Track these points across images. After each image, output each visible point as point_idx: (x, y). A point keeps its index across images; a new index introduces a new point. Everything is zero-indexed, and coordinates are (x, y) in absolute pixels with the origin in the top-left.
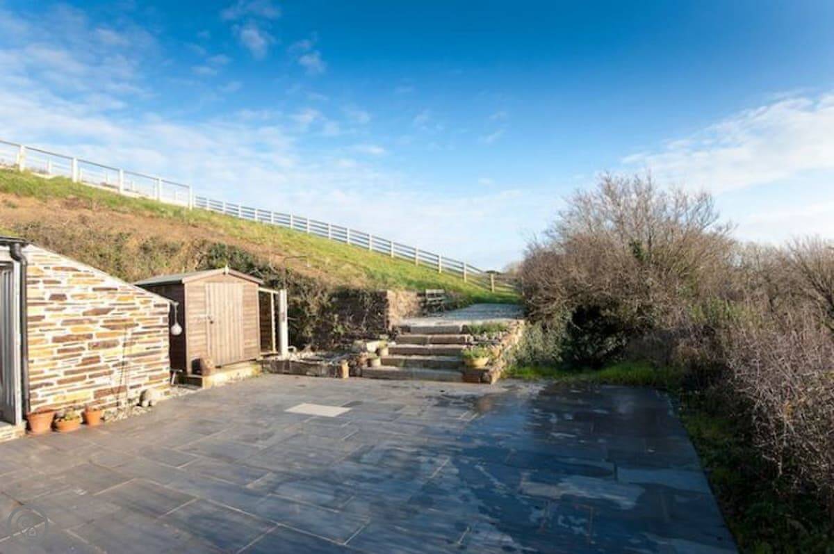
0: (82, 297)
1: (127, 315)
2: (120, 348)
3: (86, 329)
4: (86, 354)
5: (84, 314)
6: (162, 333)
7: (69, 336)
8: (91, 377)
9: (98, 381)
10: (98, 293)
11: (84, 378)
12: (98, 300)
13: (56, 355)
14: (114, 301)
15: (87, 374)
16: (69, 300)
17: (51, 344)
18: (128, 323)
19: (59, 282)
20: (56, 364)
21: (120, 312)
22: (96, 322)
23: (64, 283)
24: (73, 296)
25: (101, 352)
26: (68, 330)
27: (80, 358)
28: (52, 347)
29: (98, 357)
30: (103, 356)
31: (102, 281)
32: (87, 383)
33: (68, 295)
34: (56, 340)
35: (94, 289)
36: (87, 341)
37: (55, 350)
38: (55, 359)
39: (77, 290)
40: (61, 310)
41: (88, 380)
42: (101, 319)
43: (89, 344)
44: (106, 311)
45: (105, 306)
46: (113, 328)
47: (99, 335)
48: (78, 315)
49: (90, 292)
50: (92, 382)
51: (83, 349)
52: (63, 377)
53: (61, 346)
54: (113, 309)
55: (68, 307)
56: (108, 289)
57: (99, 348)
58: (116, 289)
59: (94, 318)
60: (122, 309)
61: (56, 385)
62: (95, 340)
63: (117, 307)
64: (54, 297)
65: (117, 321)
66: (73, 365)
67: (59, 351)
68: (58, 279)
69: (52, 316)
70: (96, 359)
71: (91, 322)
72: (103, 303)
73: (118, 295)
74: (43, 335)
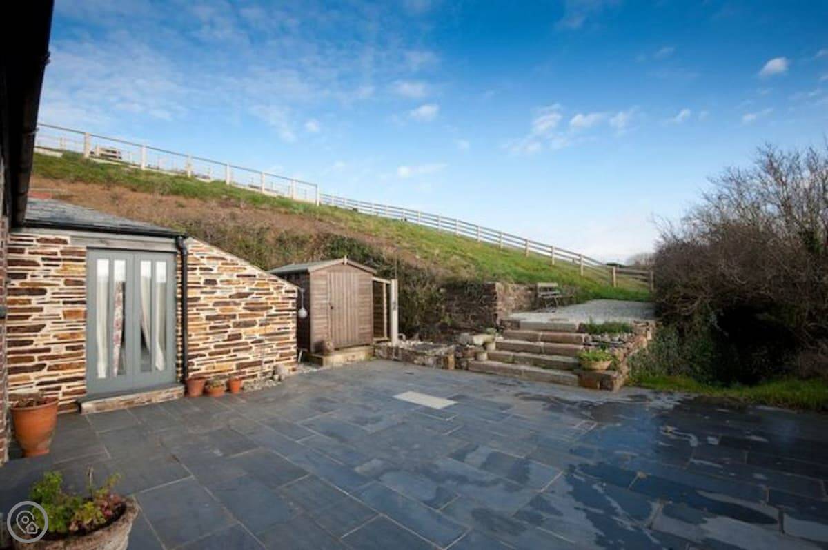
0: (229, 282)
1: (263, 299)
2: (257, 327)
3: (232, 310)
4: (231, 331)
5: (230, 297)
6: (290, 316)
7: (218, 315)
8: (235, 351)
9: (240, 355)
10: (241, 280)
11: (229, 352)
12: (241, 285)
13: (208, 331)
14: (253, 287)
15: (232, 348)
16: (219, 285)
17: (204, 321)
18: (264, 306)
19: (211, 270)
20: (208, 339)
21: (258, 296)
22: (239, 304)
23: (215, 271)
24: (222, 281)
25: (243, 330)
26: (218, 311)
27: (226, 335)
28: (206, 324)
29: (240, 334)
30: (245, 333)
31: (245, 269)
32: (231, 356)
33: (218, 281)
34: (208, 318)
35: (238, 276)
36: (233, 320)
37: (208, 326)
38: (207, 334)
39: (225, 277)
40: (213, 293)
41: (232, 354)
42: (243, 301)
43: (234, 323)
44: (246, 295)
45: (247, 290)
46: (252, 310)
47: (242, 316)
48: (226, 298)
49: (235, 278)
50: (235, 356)
51: (229, 327)
52: (213, 350)
53: (212, 324)
54: (252, 293)
55: (218, 290)
56: (249, 276)
57: (242, 327)
58: (255, 276)
59: (238, 300)
60: (260, 294)
61: (208, 357)
62: (238, 319)
63: (256, 292)
64: (208, 282)
65: (257, 304)
66: (220, 340)
67: (211, 328)
68: (210, 267)
69: (205, 298)
70: (239, 336)
71: (236, 304)
72: (244, 288)
73: (257, 282)
74: (199, 314)
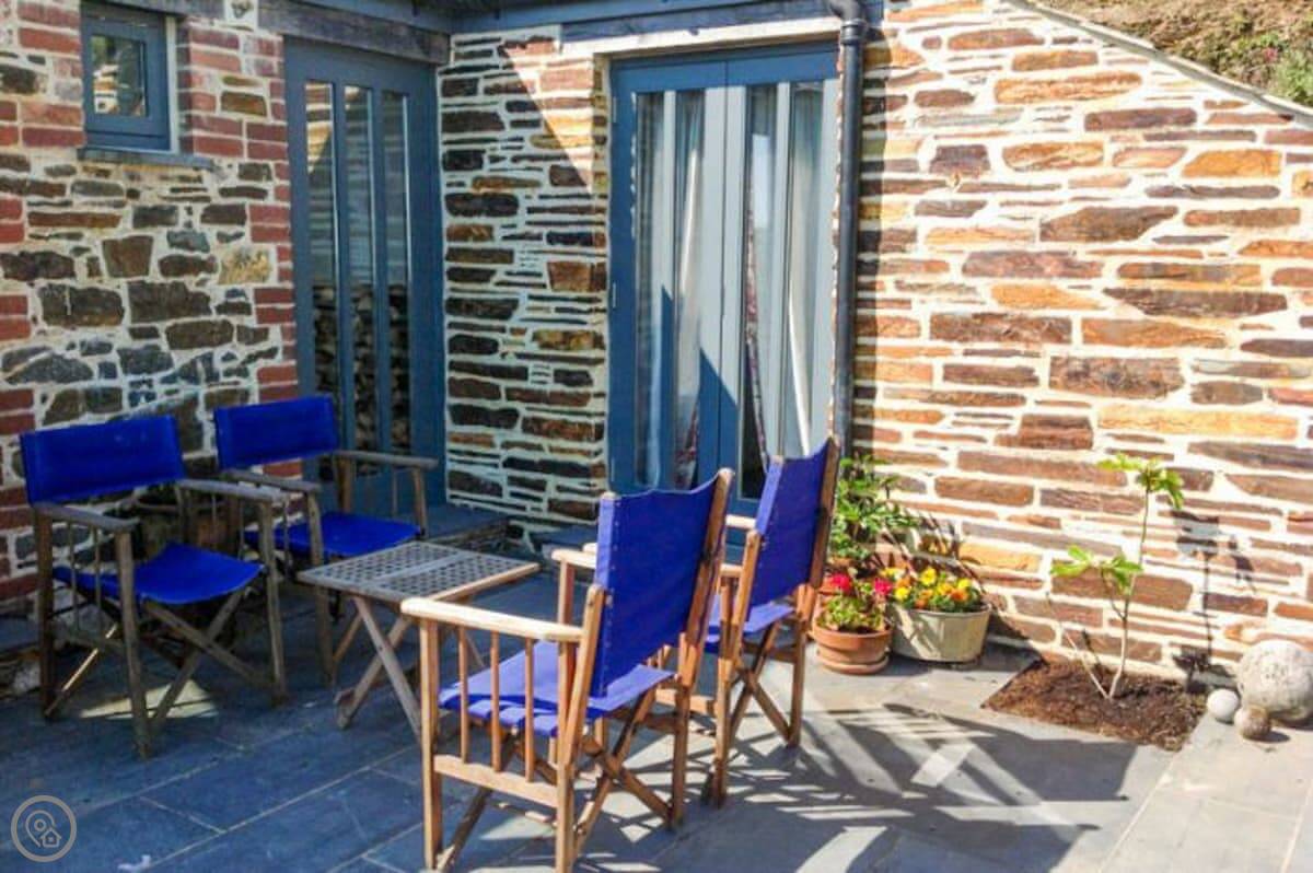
0: (1046, 156)
3: (1051, 298)
4: (1039, 400)
5: (1047, 231)
7: (984, 317)
8: (1051, 498)
9: (1074, 524)
11: (1022, 496)
12: (1104, 170)
13: (939, 385)
14: (1174, 177)
15: (1040, 484)
16: (999, 172)
17: (925, 340)
19: (967, 99)
20: (935, 418)
22: (1089, 270)
23: (984, 103)
24: (1011, 155)
25: (1096, 407)
26: (986, 296)
27: (1017, 413)
28: (932, 353)
29: (1083, 424)
30: (1107, 423)
32: (1032, 521)
33: (995, 148)
34: (944, 327)
35: (1094, 122)
36: (1052, 349)
37: (938, 364)
38: (934, 398)
39: (1028, 128)
40: (969, 209)
41: (1036, 509)
42: (1111, 261)
43: (1056, 364)
44: (1131, 224)
45: (1133, 197)
46: (1157, 305)
47: (1097, 332)
48: (1024, 235)
49: (1076, 131)
50: (1046, 523)
51: (1029, 378)
52: (953, 472)
53: (957, 354)
54: (1169, 213)
55: (993, 199)
56: (1155, 118)
57: (1089, 388)
59: (1082, 251)
60: (1210, 218)
61: (931, 497)
62: (1078, 349)
63: (1185, 205)
64: (948, 158)
65: (1180, 274)
66: (990, 434)
67: (951, 373)
68: (958, 84)
69: (939, 235)
70: (1075, 433)
71: (1070, 268)
72: (1124, 183)
73: (1195, 148)
74: (905, 303)
